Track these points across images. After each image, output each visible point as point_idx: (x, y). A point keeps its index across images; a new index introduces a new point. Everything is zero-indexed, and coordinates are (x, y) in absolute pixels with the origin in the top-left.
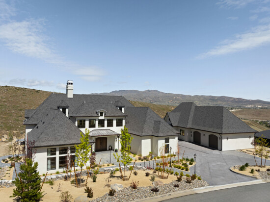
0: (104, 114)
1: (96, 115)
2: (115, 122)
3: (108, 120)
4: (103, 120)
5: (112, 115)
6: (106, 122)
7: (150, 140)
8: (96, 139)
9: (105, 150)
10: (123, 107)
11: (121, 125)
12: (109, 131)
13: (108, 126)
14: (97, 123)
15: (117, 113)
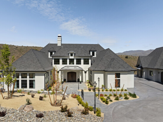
0: (73, 55)
1: (67, 55)
2: (82, 61)
3: (77, 59)
4: (73, 59)
5: (80, 55)
6: (75, 61)
7: (103, 75)
8: (68, 73)
9: (75, 81)
10: (96, 51)
11: (88, 64)
12: (77, 68)
13: (77, 64)
14: (68, 61)
15: (85, 54)
